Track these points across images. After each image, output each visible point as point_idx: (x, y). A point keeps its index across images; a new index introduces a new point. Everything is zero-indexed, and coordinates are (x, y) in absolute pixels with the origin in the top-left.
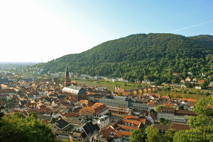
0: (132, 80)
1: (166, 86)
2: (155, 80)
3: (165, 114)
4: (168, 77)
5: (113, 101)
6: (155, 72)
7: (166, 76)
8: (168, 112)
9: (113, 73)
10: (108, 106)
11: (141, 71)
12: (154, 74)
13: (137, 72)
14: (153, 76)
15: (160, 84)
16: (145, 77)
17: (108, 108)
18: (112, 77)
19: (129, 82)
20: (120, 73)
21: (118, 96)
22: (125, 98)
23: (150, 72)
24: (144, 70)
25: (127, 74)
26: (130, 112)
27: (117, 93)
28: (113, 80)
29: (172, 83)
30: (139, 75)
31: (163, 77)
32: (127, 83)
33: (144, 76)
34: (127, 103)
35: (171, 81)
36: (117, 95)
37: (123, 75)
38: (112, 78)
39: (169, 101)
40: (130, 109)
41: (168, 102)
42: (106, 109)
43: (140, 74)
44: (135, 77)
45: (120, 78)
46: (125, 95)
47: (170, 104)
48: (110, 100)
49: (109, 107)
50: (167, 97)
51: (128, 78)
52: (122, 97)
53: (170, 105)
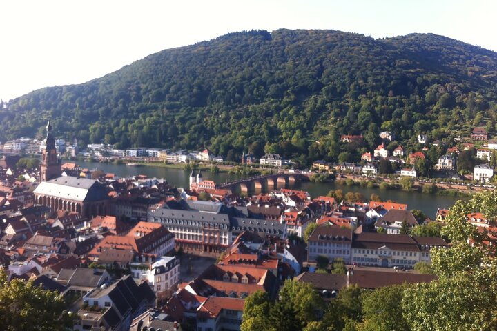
0: (235, 158)
1: (324, 170)
2: (294, 154)
3: (328, 244)
4: (330, 145)
5: (187, 215)
6: (294, 132)
7: (323, 143)
8: (334, 238)
9: (182, 138)
10: (172, 231)
11: (255, 131)
12: (290, 138)
13: (247, 136)
14: (289, 145)
15: (308, 165)
16: (267, 147)
17: (173, 235)
18: (178, 149)
19: (226, 162)
20: (201, 139)
21: (199, 199)
22: (219, 204)
23: (281, 133)
24: (263, 129)
25: (220, 142)
26: (237, 243)
27: (194, 193)
28: (183, 158)
29: (340, 163)
30: (250, 142)
31: (315, 146)
32: (220, 164)
34: (225, 219)
35: (336, 156)
36: (195, 198)
37: (209, 144)
38: (180, 153)
39: (336, 211)
40: (233, 234)
41: (332, 214)
42: (168, 239)
43: (255, 139)
44: (240, 150)
45: (202, 151)
46: (218, 198)
47: (341, 219)
48: (177, 213)
49: (178, 234)
50: (328, 200)
51: (221, 150)
52: (210, 203)
53: (338, 221)
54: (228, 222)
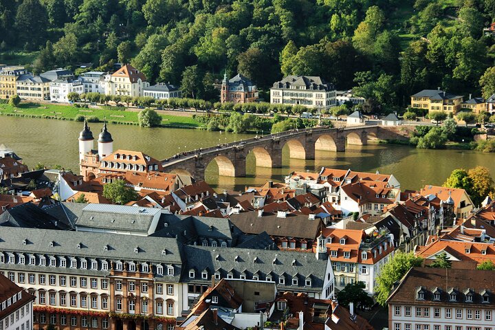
0: (202, 86)
1: (440, 117)
2: (360, 76)
3: (443, 312)
4: (458, 47)
5: (68, 242)
6: (361, 17)
7: (440, 42)
8: (460, 297)
9: (56, 37)
10: (27, 286)
11: (257, 13)
12: (351, 32)
13: (233, 26)
14: (348, 50)
15: (397, 101)
16: (287, 57)
17: (29, 296)
18: (50, 63)
19: (179, 101)
20: (111, 38)
21: (103, 200)
22: (155, 212)
23: (327, 19)
24: (278, 9)
25: (162, 44)
26: (197, 313)
27: (91, 185)
28: (62, 91)
29: (485, 94)
30: (243, 45)
31: (418, 50)
32: (162, 106)
33: (285, 51)
34: (168, 250)
35: (474, 78)
36: (92, 197)
37: (133, 50)
38: (52, 75)
39: (468, 224)
40: (191, 290)
41: (457, 232)
42: (20, 304)
43: (257, 35)
44: (217, 65)
45: (113, 69)
46: (155, 196)
47: (478, 245)
48: (41, 238)
49: (42, 292)
50: (450, 193)
51: (166, 68)
52: (133, 209)
53: (473, 250)
54: (176, 258)
